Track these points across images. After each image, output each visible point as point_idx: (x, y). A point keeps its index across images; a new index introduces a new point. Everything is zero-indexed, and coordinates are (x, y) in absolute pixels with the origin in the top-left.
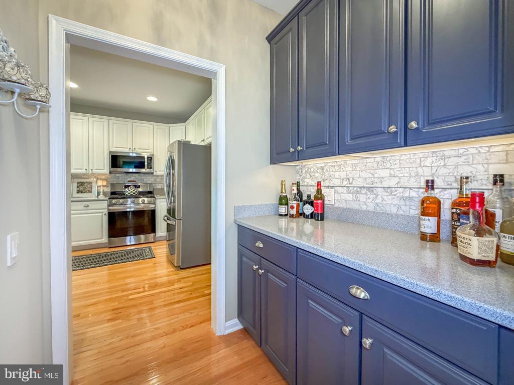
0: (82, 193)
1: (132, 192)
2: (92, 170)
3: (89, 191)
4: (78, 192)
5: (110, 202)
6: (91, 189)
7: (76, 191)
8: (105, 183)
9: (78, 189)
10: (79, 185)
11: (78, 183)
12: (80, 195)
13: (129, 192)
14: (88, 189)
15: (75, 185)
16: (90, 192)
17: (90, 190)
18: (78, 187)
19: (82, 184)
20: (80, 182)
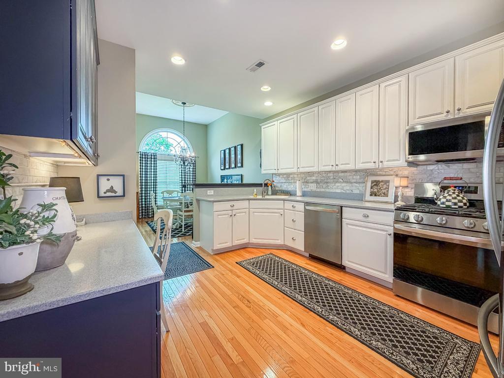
0: (375, 195)
1: (449, 201)
2: (382, 162)
3: (384, 193)
4: (371, 195)
5: (397, 216)
6: (388, 191)
7: (369, 193)
8: (404, 182)
9: (372, 190)
10: (373, 184)
11: (372, 182)
12: (373, 198)
13: (444, 200)
14: (383, 191)
15: (369, 184)
16: (386, 195)
17: (386, 192)
18: (371, 188)
19: (376, 183)
20: (375, 181)
